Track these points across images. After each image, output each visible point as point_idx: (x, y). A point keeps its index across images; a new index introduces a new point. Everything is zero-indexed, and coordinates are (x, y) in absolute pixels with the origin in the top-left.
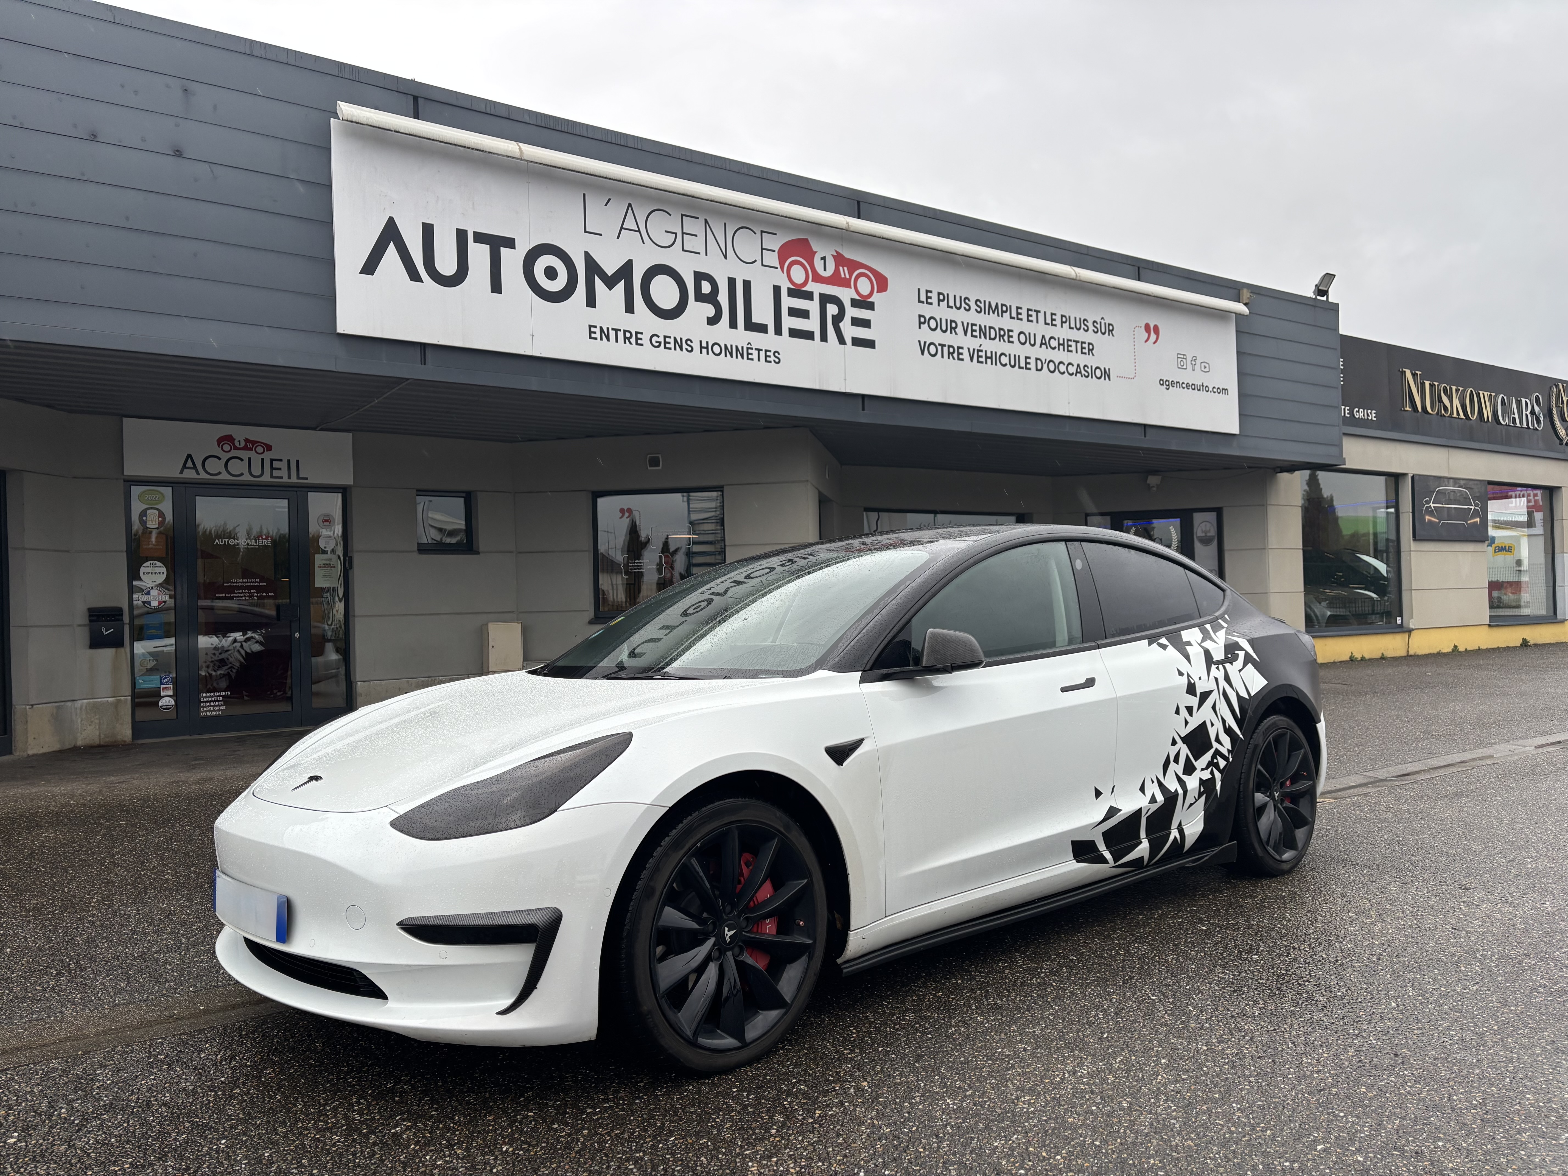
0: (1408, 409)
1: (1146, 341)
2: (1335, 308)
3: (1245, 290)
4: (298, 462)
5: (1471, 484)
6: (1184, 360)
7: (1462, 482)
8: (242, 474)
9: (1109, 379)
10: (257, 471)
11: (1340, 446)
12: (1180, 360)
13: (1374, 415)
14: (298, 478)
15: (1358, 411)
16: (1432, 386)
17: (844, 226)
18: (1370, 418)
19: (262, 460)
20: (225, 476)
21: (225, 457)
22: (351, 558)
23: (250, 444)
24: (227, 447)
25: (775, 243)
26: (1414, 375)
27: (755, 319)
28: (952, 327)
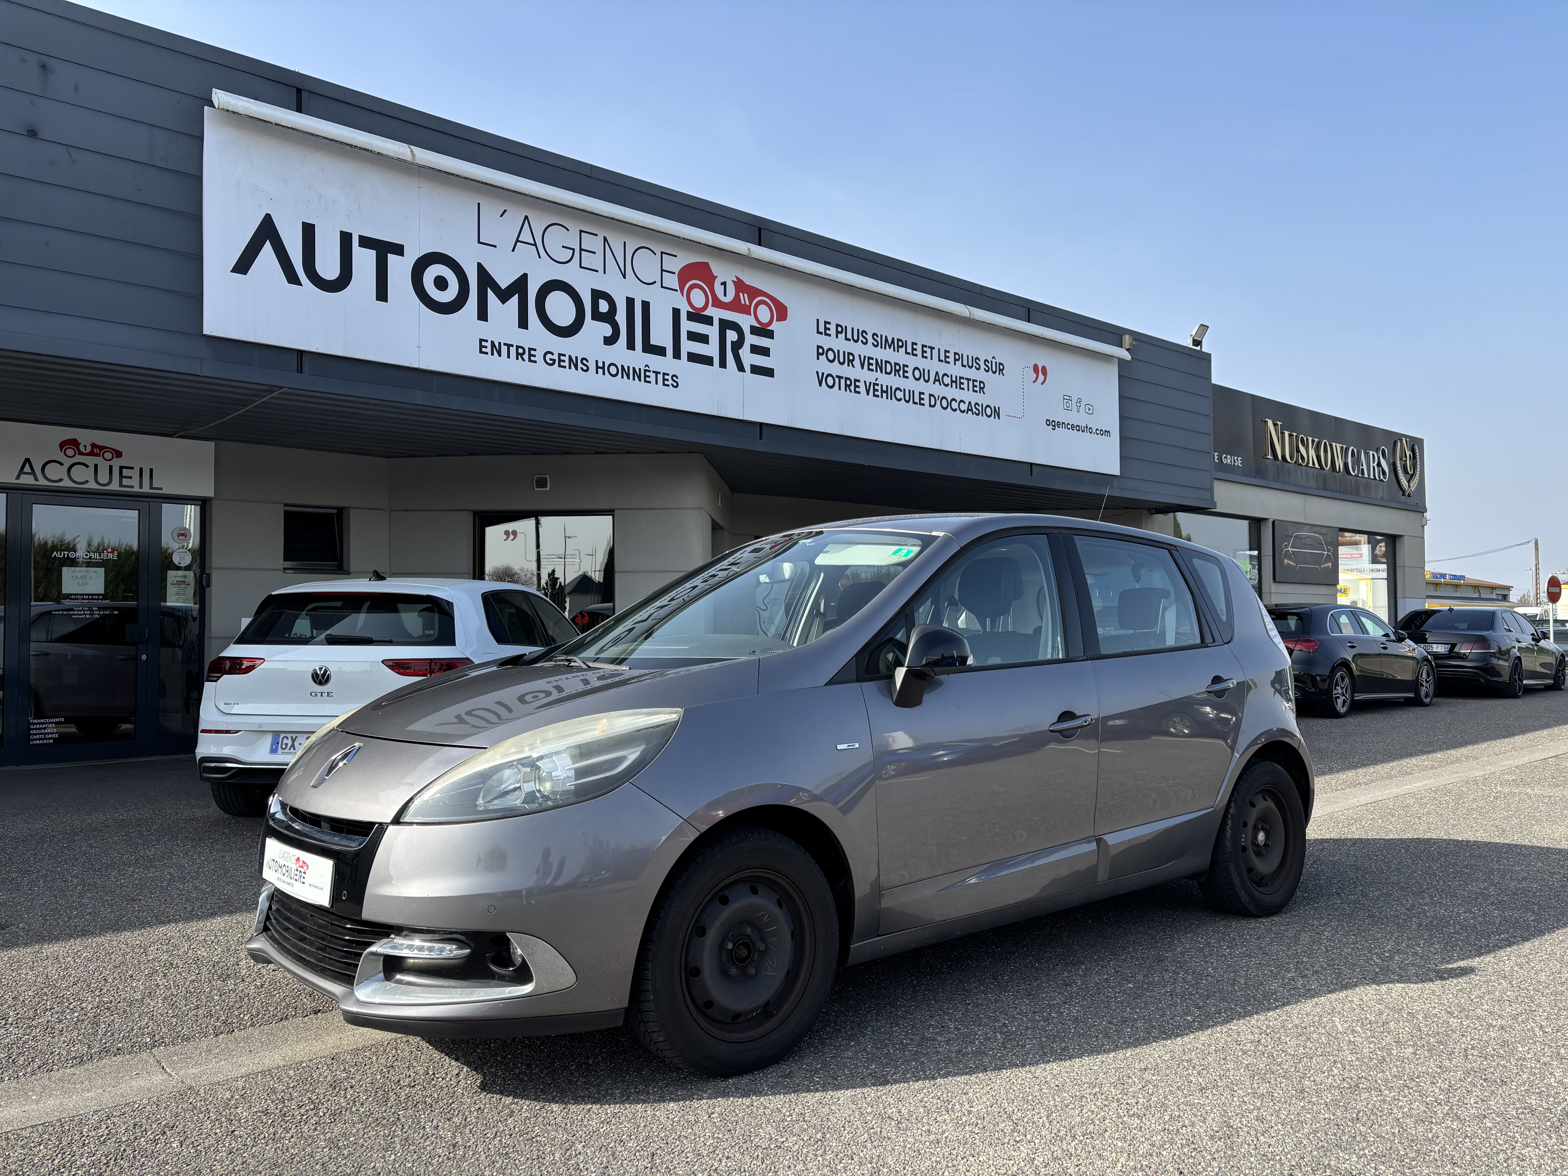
0: (1270, 457)
1: (1034, 382)
2: (1207, 358)
3: (1127, 336)
4: (151, 470)
5: (1324, 531)
6: (1070, 402)
7: (1317, 529)
8: (87, 482)
9: (999, 419)
10: (103, 477)
11: (1211, 490)
12: (1066, 401)
13: (1240, 462)
14: (151, 487)
15: (1226, 458)
16: (1290, 435)
17: (745, 252)
18: (1236, 464)
19: (111, 467)
20: (67, 483)
21: (68, 462)
22: (209, 576)
23: (97, 450)
24: (70, 452)
25: (676, 264)
26: (1275, 425)
27: (654, 341)
28: (849, 359)
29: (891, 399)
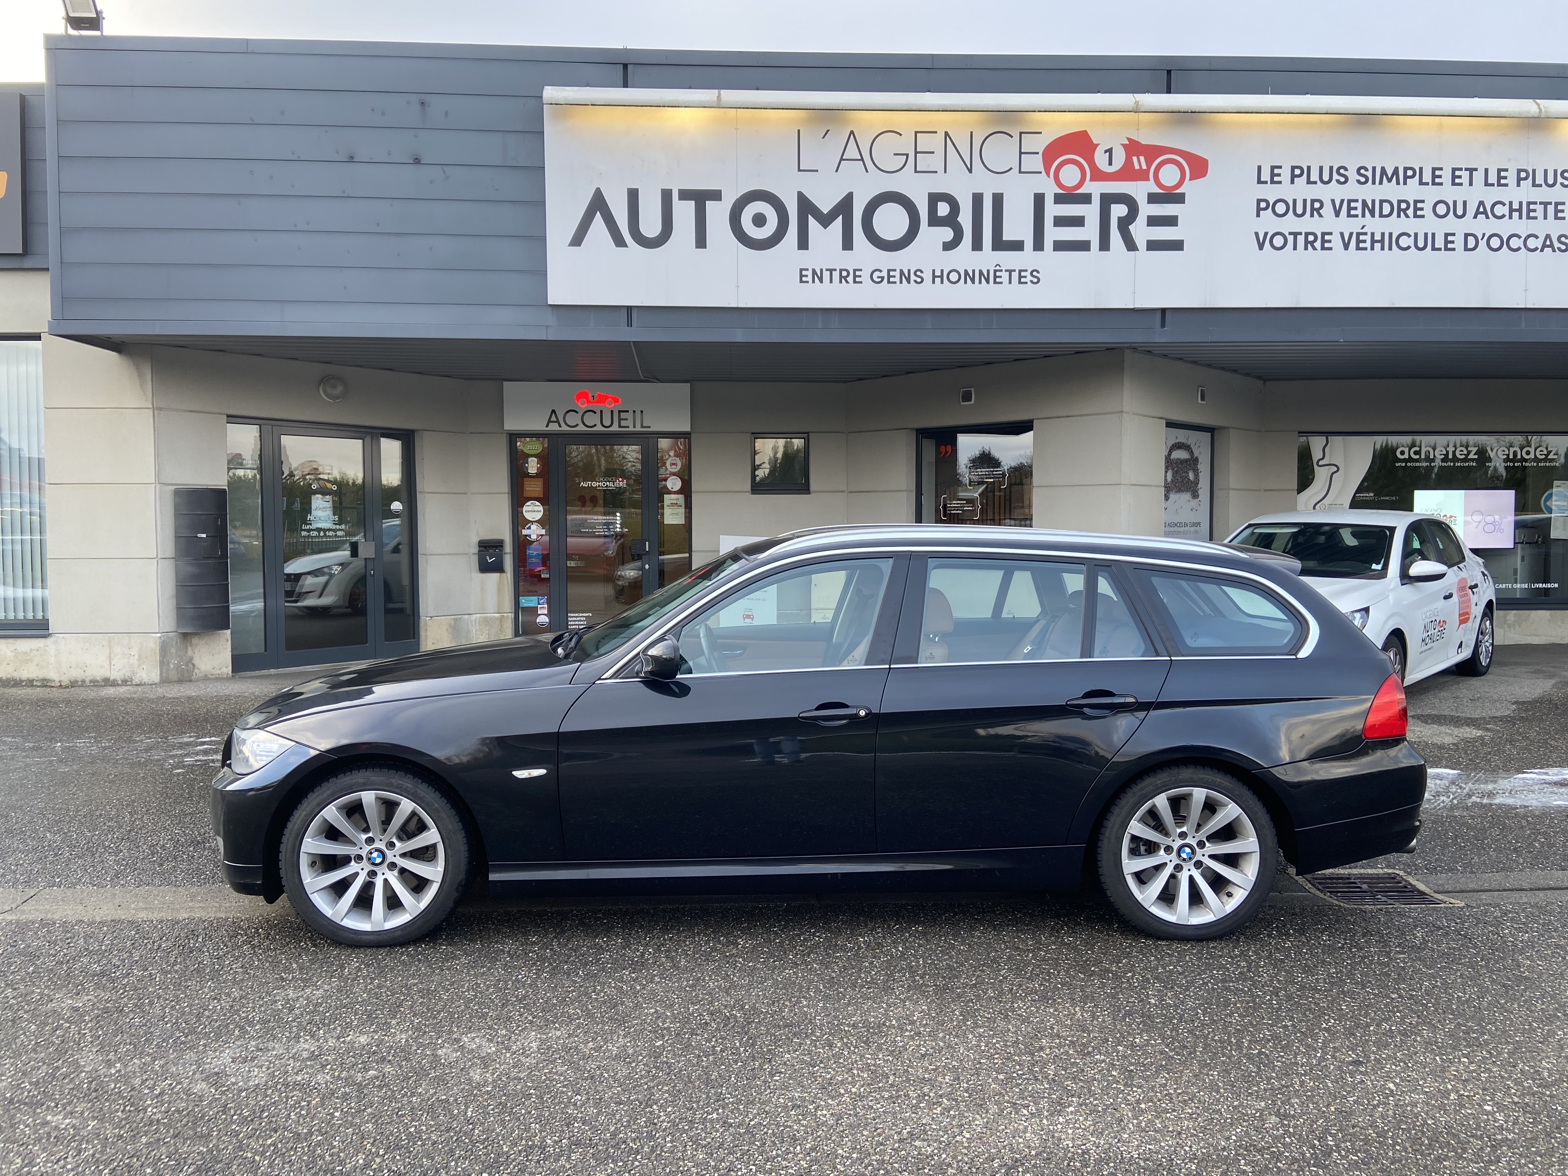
4: (642, 412)
8: (595, 425)
10: (607, 422)
19: (612, 411)
22: (692, 496)
23: (602, 399)
25: (1039, 143)
27: (1007, 236)
28: (1315, 208)
29: (1390, 248)
